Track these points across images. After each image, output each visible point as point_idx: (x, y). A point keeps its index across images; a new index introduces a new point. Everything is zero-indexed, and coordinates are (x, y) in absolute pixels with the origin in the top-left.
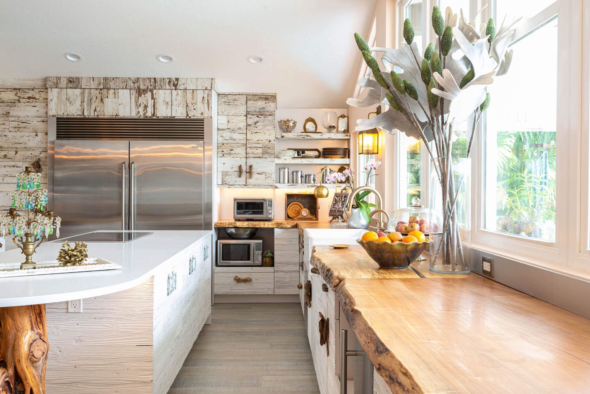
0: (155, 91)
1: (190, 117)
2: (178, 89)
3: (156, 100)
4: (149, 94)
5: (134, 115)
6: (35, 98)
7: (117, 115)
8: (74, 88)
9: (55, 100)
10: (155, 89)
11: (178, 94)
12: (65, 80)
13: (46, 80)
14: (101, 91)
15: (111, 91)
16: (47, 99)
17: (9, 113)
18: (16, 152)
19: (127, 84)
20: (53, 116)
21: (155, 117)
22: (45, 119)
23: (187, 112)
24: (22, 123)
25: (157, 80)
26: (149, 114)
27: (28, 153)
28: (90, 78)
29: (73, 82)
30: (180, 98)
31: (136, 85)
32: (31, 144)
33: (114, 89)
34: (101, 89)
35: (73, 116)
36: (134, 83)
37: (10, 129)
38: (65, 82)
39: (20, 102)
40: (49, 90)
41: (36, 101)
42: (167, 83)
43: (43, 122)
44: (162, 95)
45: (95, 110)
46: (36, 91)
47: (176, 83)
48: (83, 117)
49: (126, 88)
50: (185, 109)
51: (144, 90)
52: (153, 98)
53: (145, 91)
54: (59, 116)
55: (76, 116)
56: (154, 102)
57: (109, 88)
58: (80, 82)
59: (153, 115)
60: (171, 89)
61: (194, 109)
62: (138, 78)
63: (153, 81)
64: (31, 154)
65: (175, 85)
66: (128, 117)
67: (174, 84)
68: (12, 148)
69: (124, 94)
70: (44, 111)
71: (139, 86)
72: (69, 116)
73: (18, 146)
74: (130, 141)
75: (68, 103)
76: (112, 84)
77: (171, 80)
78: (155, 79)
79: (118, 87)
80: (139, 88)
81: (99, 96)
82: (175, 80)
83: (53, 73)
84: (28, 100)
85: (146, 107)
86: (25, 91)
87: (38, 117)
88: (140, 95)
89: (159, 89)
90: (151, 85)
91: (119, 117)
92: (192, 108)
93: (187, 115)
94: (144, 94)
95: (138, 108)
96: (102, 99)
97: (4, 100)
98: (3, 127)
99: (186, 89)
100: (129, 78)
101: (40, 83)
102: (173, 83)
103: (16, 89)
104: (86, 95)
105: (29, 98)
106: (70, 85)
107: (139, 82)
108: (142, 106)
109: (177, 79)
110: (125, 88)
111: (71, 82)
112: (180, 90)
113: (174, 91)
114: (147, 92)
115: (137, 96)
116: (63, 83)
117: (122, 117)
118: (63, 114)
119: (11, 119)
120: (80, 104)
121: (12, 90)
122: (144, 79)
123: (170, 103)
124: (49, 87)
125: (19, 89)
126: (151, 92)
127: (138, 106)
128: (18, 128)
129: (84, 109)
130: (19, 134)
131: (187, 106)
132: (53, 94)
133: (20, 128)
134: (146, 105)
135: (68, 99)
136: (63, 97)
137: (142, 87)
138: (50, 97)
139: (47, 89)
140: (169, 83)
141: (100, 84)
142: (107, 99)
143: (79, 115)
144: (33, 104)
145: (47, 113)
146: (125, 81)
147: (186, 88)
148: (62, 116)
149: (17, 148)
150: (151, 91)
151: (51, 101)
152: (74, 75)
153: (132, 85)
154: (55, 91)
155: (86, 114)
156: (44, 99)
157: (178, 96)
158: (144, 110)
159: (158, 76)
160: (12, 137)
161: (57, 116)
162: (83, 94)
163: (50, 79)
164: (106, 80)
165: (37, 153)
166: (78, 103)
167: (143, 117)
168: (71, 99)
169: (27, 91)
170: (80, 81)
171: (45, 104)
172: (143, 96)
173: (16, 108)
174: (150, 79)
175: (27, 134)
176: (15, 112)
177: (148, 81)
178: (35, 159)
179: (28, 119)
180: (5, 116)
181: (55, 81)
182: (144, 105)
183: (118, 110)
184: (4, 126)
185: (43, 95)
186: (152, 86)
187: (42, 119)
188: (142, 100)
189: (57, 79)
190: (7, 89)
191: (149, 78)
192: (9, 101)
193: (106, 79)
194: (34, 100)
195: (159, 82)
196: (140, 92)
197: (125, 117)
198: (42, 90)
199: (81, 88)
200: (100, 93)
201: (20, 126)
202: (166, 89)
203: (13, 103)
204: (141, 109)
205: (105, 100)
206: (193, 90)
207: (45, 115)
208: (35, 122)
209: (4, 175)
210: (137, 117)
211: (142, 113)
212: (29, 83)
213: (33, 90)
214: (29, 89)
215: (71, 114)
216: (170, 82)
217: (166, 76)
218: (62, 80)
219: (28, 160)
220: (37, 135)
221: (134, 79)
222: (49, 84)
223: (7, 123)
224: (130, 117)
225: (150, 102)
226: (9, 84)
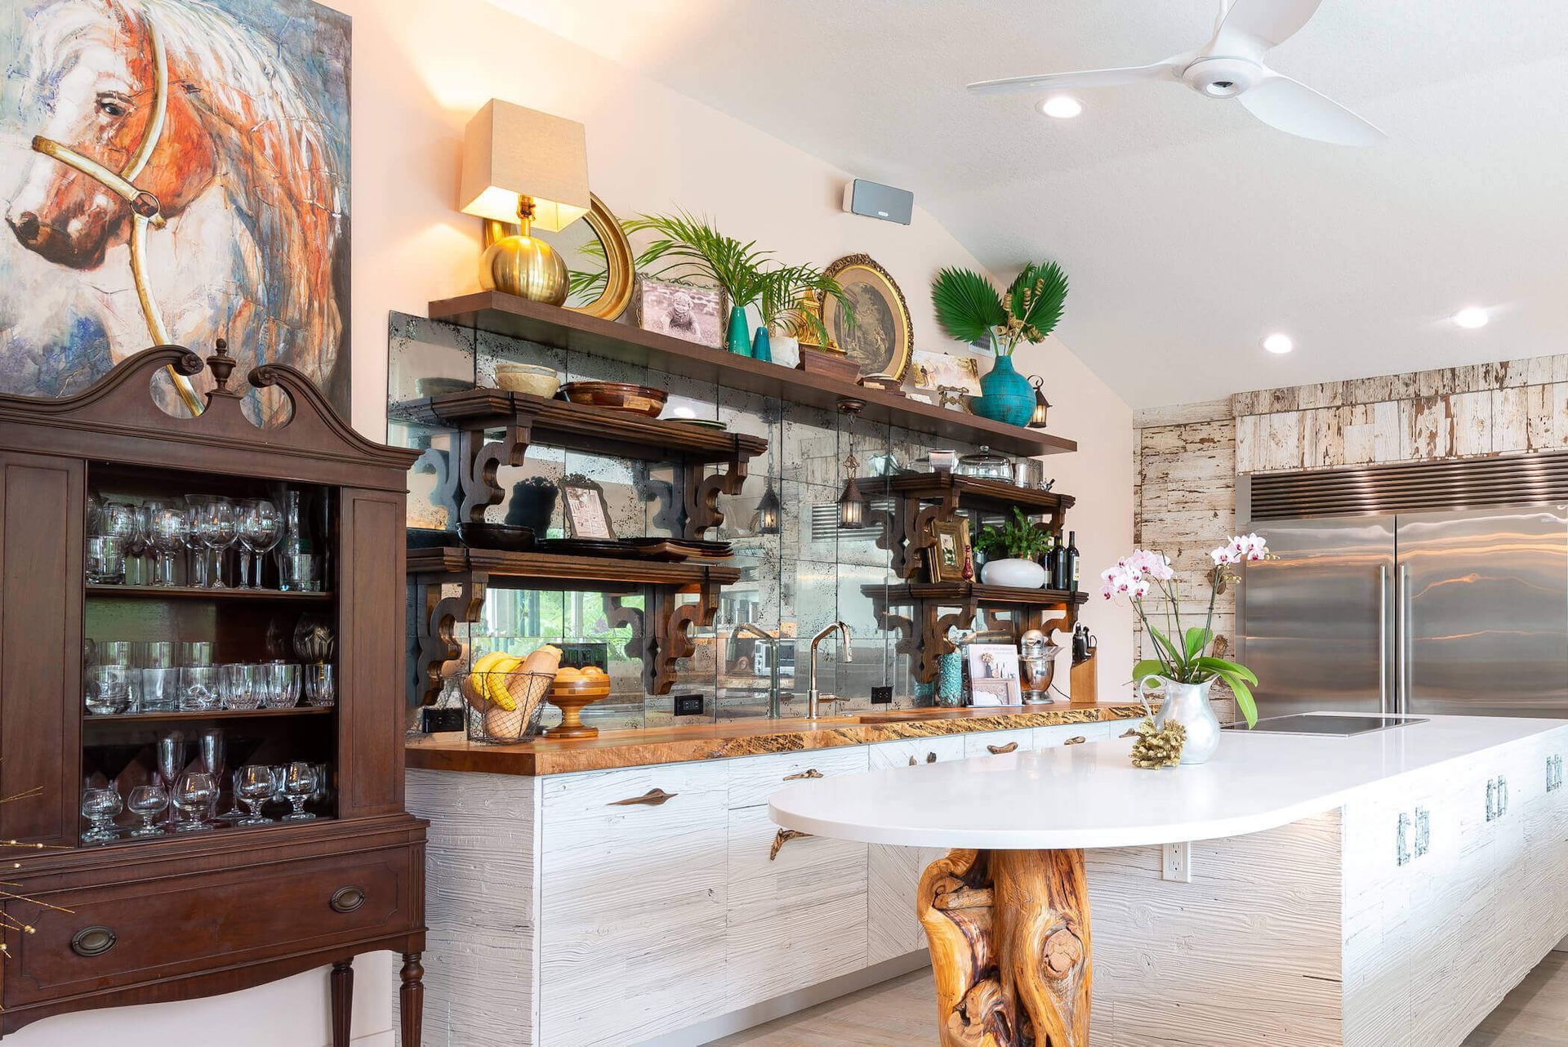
0: (1452, 399)
1: (1536, 451)
2: (1507, 387)
3: (1455, 419)
4: (1441, 405)
5: (1406, 457)
6: (1212, 441)
7: (1371, 461)
8: (1285, 411)
9: (1248, 441)
10: (1454, 393)
11: (1506, 399)
12: (1268, 398)
13: (1232, 400)
14: (1337, 412)
15: (1360, 409)
16: (1234, 440)
17: (1167, 474)
18: (1180, 551)
19: (1391, 390)
20: (1246, 474)
21: (1453, 458)
22: (1230, 482)
23: (1528, 439)
24: (1190, 491)
25: (1457, 372)
26: (1440, 452)
27: (1200, 554)
28: (1316, 386)
29: (1283, 399)
30: (1511, 408)
31: (1411, 390)
32: (1206, 534)
33: (1365, 404)
34: (1338, 408)
35: (1283, 471)
36: (1407, 385)
37: (1170, 507)
38: (1267, 402)
39: (1186, 451)
40: (1238, 419)
41: (1215, 445)
42: (1482, 375)
43: (1228, 487)
44: (1470, 406)
45: (1326, 454)
46: (1215, 425)
47: (1501, 373)
48: (1302, 470)
49: (1390, 400)
50: (1524, 430)
51: (1429, 399)
52: (1448, 414)
53: (1431, 401)
54: (1256, 473)
55: (1288, 471)
56: (1452, 422)
57: (1354, 402)
58: (1297, 398)
59: (1450, 453)
60: (1489, 389)
61: (1547, 431)
62: (1416, 373)
63: (1448, 375)
64: (1207, 554)
65: (1500, 380)
66: (1395, 463)
67: (1498, 375)
68: (1171, 544)
69: (1387, 413)
70: (1229, 464)
71: (1417, 391)
72: (1274, 472)
73: (1182, 539)
74: (1398, 515)
75: (1273, 443)
76: (1360, 395)
77: (1489, 368)
78: (1453, 370)
79: (1372, 400)
80: (1417, 395)
81: (1334, 422)
82: (1499, 367)
83: (1244, 386)
84: (1200, 446)
85: (1433, 436)
86: (1195, 428)
87: (1219, 478)
88: (1419, 410)
89: (1464, 392)
90: (1444, 386)
91: (1376, 464)
92: (1542, 427)
93: (1530, 446)
94: (1429, 408)
95: (1416, 442)
96: (1339, 429)
97: (1158, 449)
98: (1158, 504)
99: (1525, 385)
100: (1396, 376)
101: (1224, 408)
102: (1495, 373)
103: (1179, 426)
104: (1308, 422)
105: (1202, 441)
106: (1277, 406)
107: (1417, 381)
108: (1426, 434)
109: (1504, 365)
110: (1387, 399)
111: (1278, 398)
112: (1512, 388)
113: (1498, 394)
114: (1436, 402)
115: (1414, 414)
116: (1264, 403)
117: (1382, 463)
118: (1265, 467)
119: (1171, 486)
120: (1296, 442)
121: (1172, 428)
122: (1428, 374)
123: (1488, 423)
124: (1237, 414)
125: (1185, 425)
126: (1445, 401)
127: (1415, 435)
128: (1183, 504)
129: (1303, 453)
130: (1184, 515)
131: (1529, 424)
132: (1245, 428)
133: (1186, 503)
134: (1434, 431)
135: (1273, 436)
136: (1263, 433)
137: (1425, 393)
138: (1239, 437)
139: (1234, 418)
140: (1485, 377)
141: (1335, 397)
142: (1349, 427)
143: (1294, 467)
144: (1210, 453)
145: (1234, 469)
146: (1387, 382)
147: (1525, 383)
148: (1262, 473)
149: (1181, 543)
150: (1445, 398)
151: (1242, 442)
152: (1283, 384)
153: (1402, 389)
154: (1250, 420)
155: (1306, 464)
156: (1229, 440)
157: (1506, 404)
158: (1429, 444)
159: (1459, 363)
160: (1172, 521)
161: (1252, 473)
162: (1301, 421)
163: (1240, 399)
164: (1347, 387)
166: (1293, 441)
167: (1425, 460)
168: (1280, 436)
169: (1199, 427)
170: (1296, 395)
171: (1231, 450)
172: (1426, 411)
173: (1179, 463)
174: (1441, 372)
175: (1199, 514)
176: (1179, 471)
177: (1438, 378)
178: (1213, 565)
179: (1199, 483)
180: (1161, 481)
181: (1249, 401)
182: (1429, 432)
183: (1372, 449)
184: (1158, 502)
185: (1227, 433)
186: (1447, 388)
187: (1226, 481)
188: (1425, 421)
189: (1253, 396)
190: (1164, 428)
191: (1439, 370)
192: (1167, 451)
193: (1347, 384)
194: (1212, 444)
195: (1462, 377)
196: (1420, 404)
197: (1387, 463)
198: (1225, 423)
199: (1298, 410)
200: (1335, 416)
201: (1187, 500)
202: (1478, 391)
203: (1174, 455)
204: (1422, 443)
205: (1346, 430)
206: (1544, 385)
207: (1231, 472)
208: (1213, 489)
209: (1159, 598)
210: (1413, 461)
211: (1424, 451)
212: (1203, 413)
213: (1209, 424)
214: (1202, 423)
215: (1278, 466)
216: (1487, 372)
217: (1477, 361)
218: (1261, 398)
219: (1200, 566)
220: (1216, 515)
221: (1406, 377)
222: (1238, 407)
223: (1164, 494)
224: (1399, 462)
225: (1443, 425)
226: (1168, 418)
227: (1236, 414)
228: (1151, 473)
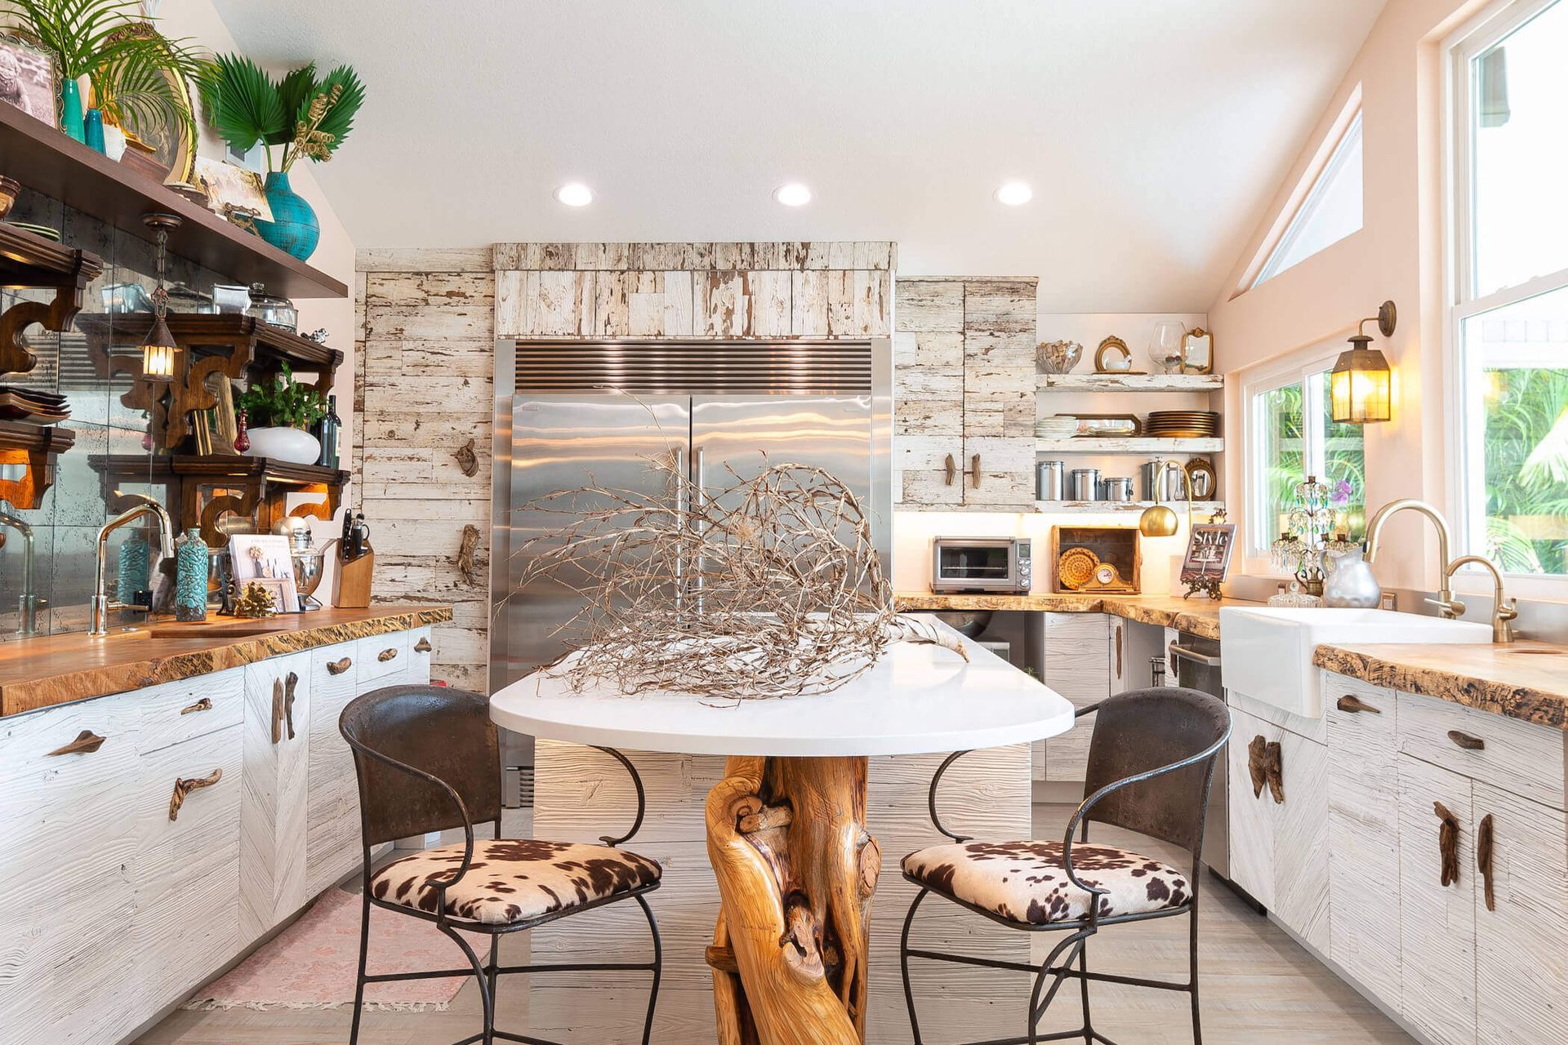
0: (751, 275)
1: (836, 337)
2: (808, 269)
3: (753, 297)
4: (738, 282)
5: (700, 333)
6: (463, 295)
7: (659, 334)
8: (559, 270)
9: (512, 299)
10: (753, 269)
11: (807, 281)
12: (537, 252)
13: (491, 250)
14: (622, 276)
15: (647, 277)
16: (493, 297)
17: (402, 330)
18: (418, 424)
19: (684, 259)
20: (508, 337)
21: (750, 338)
22: (486, 345)
23: (829, 324)
24: (433, 353)
25: (756, 248)
26: (737, 331)
27: (445, 427)
28: (597, 245)
29: (557, 256)
30: (811, 291)
31: (707, 261)
32: (452, 405)
33: (654, 271)
34: (622, 272)
35: (555, 338)
36: (702, 255)
37: (405, 369)
38: (537, 257)
39: (427, 304)
40: (499, 275)
41: (466, 301)
42: (782, 253)
43: (482, 351)
44: (769, 284)
45: (607, 323)
46: (467, 277)
47: (803, 253)
48: (579, 338)
49: (683, 269)
50: (825, 316)
51: (725, 273)
52: (746, 291)
53: (727, 275)
54: (522, 337)
55: (561, 338)
56: (750, 300)
57: (641, 268)
58: (574, 255)
59: (747, 332)
60: (790, 270)
61: (847, 318)
62: (712, 244)
63: (747, 249)
64: (453, 429)
65: (801, 260)
66: (687, 338)
67: (799, 256)
68: (406, 414)
69: (678, 284)
70: (487, 324)
71: (713, 263)
72: (545, 338)
73: (422, 409)
74: (694, 396)
75: (543, 305)
76: (649, 260)
77: (791, 248)
78: (752, 245)
79: (661, 268)
80: (713, 267)
81: (617, 288)
82: (800, 248)
83: (507, 235)
84: (448, 300)
85: (729, 313)
86: (440, 278)
87: (472, 339)
88: (715, 284)
89: (762, 270)
90: (743, 261)
91: (666, 338)
92: (842, 314)
93: (830, 332)
94: (726, 283)
95: (710, 317)
96: (624, 295)
97: (390, 299)
98: (389, 366)
99: (826, 269)
100: (690, 244)
101: (478, 259)
102: (796, 254)
103: (418, 274)
104: (587, 285)
105: (450, 294)
106: (549, 263)
107: (713, 253)
108: (721, 310)
109: (805, 246)
110: (680, 268)
111: (551, 254)
112: (813, 271)
113: (797, 274)
114: (733, 277)
115: (709, 287)
116: (534, 258)
117: (672, 338)
118: (532, 331)
119: (406, 345)
120: (572, 306)
121: (410, 276)
122: (726, 246)
123: (788, 305)
124: (498, 267)
125: (427, 274)
126: (743, 277)
127: (711, 310)
128: (422, 367)
129: (580, 320)
130: (424, 381)
131: (829, 310)
132: (508, 284)
133: (426, 366)
134: (731, 307)
135: (543, 296)
136: (531, 292)
137: (721, 266)
138: (501, 293)
139: (493, 272)
140: (786, 256)
141: (619, 260)
142: (635, 294)
143: (569, 334)
144: (460, 310)
145: (491, 331)
146: (680, 250)
147: (826, 267)
148: (529, 338)
149: (419, 414)
150: (743, 274)
151: (504, 300)
152: (558, 238)
153: (697, 260)
154: (514, 275)
155: (584, 331)
156: (485, 296)
157: (807, 286)
158: (724, 321)
159: (759, 239)
160: (408, 387)
161: (517, 337)
162: (578, 283)
163: (502, 248)
164: (634, 251)
165: (465, 426)
166: (568, 305)
167: (721, 338)
168: (552, 297)
169: (445, 277)
170: (573, 254)
171: (488, 308)
172: (722, 286)
173: (419, 318)
174: (739, 246)
175: (443, 381)
176: (417, 327)
177: (735, 251)
178: (462, 442)
179: (445, 344)
180: (393, 337)
181: (514, 253)
182: (725, 308)
183: (661, 321)
184: (389, 362)
185: (483, 287)
186: (745, 263)
187: (480, 344)
188: (720, 295)
189: (519, 248)
190: (398, 274)
191: (737, 244)
192: (403, 303)
193: (634, 247)
194: (462, 299)
195: (762, 252)
196: (716, 277)
197: (679, 338)
198: (479, 276)
199: (575, 270)
200: (619, 281)
201: (428, 362)
202: (778, 270)
203: (412, 308)
204: (717, 319)
205: (632, 298)
206: (845, 271)
207: (487, 334)
208: (463, 352)
209: (388, 479)
210: (707, 338)
211: (719, 328)
212: (452, 261)
213: (459, 275)
214: (450, 273)
215: (549, 332)
216: (788, 251)
217: (778, 239)
218: (530, 251)
219: (446, 443)
220: (466, 383)
221: (701, 246)
222: (500, 260)
223: (397, 354)
224: (692, 338)
225: (741, 302)
226: (405, 262)
227: (496, 266)
228: (380, 326)
